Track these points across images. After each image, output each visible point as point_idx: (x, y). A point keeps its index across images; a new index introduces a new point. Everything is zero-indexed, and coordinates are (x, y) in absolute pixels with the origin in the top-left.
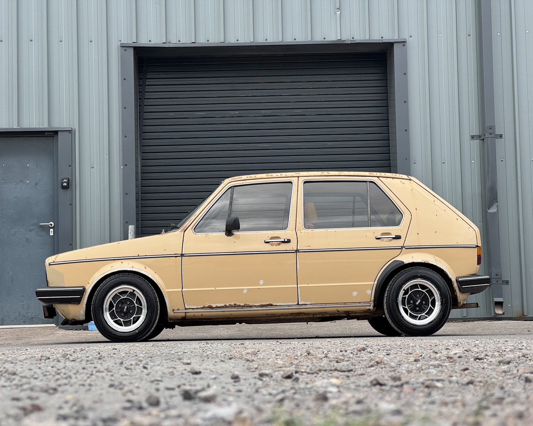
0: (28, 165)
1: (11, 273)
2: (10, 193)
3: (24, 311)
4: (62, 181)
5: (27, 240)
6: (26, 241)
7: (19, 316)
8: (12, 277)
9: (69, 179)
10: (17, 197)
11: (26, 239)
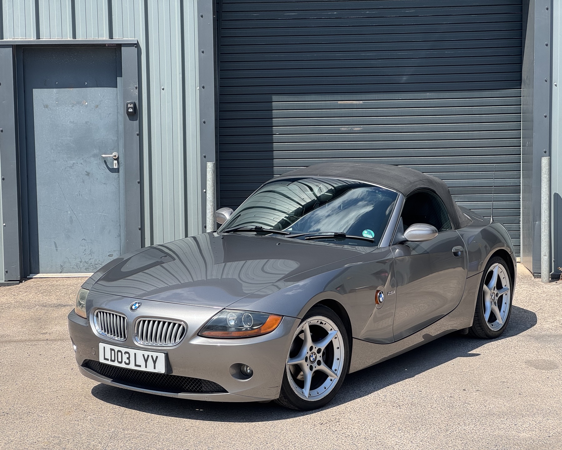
0: (86, 83)
1: (69, 212)
2: (66, 117)
3: (86, 256)
4: (127, 105)
5: (88, 174)
6: (86, 175)
7: (79, 263)
8: (71, 217)
9: (135, 103)
10: (73, 122)
11: (86, 172)
